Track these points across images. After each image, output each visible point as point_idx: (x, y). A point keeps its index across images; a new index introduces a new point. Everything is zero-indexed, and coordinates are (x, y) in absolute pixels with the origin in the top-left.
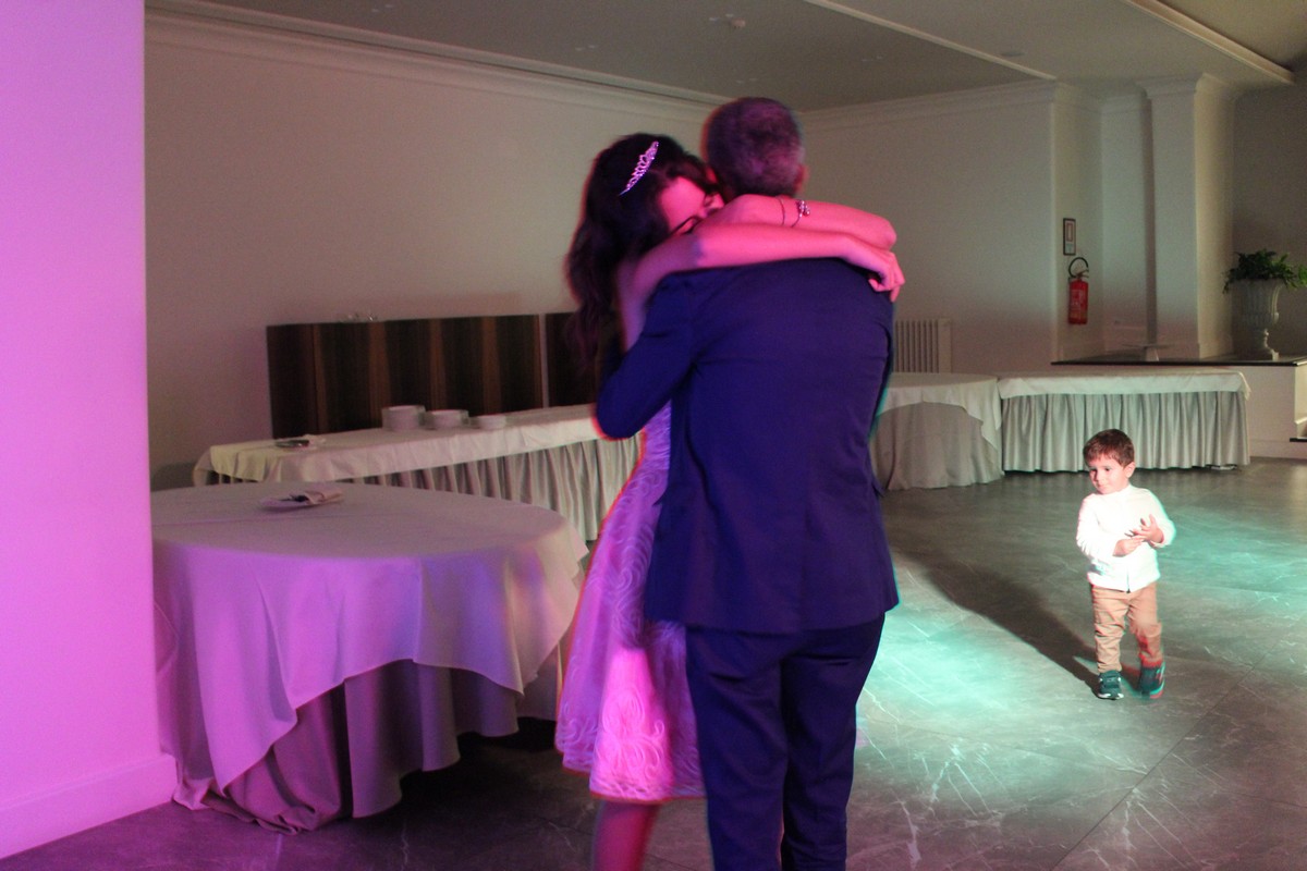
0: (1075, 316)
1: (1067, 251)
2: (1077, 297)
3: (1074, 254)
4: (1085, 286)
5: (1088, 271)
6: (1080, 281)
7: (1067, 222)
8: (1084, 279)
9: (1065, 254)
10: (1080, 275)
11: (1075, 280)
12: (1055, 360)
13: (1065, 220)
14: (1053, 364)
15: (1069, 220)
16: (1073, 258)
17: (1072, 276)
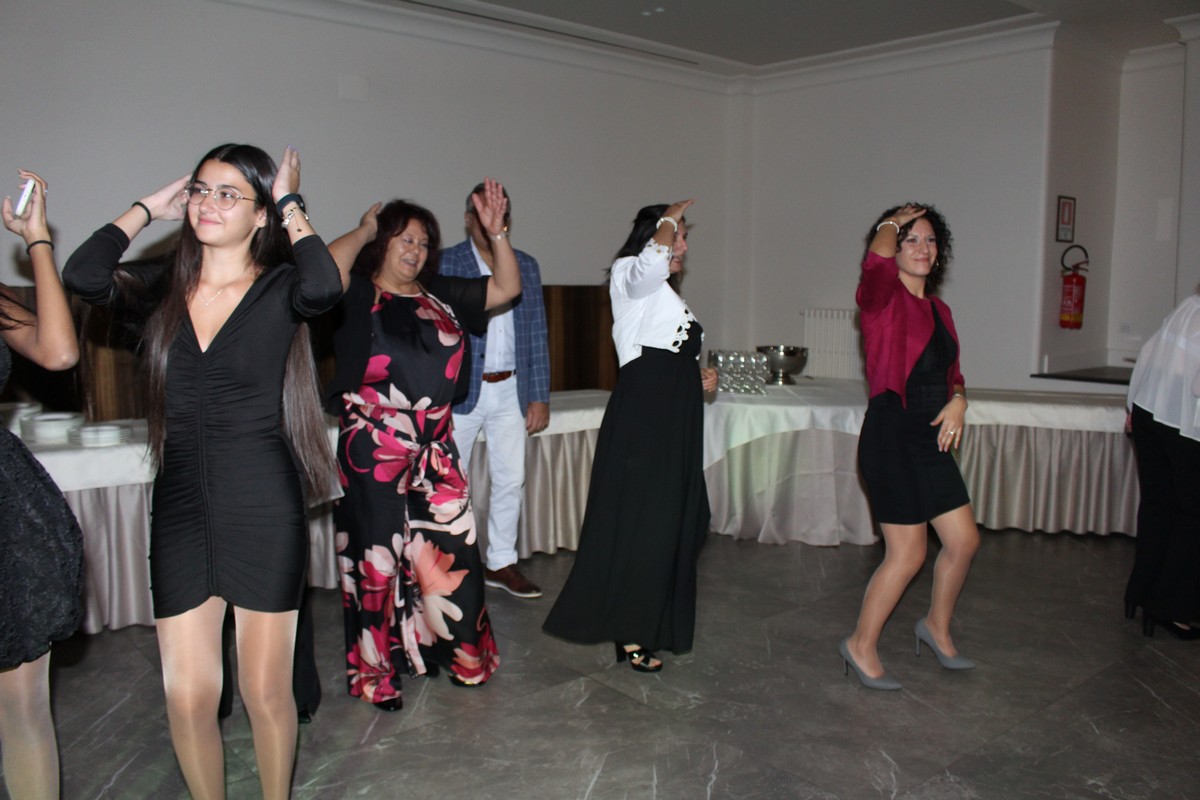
0: (1067, 318)
1: (1062, 237)
2: (1070, 293)
3: (1071, 241)
4: (1082, 282)
5: (1087, 262)
6: (1075, 275)
7: (1062, 200)
8: (1081, 273)
9: (1058, 240)
10: (1076, 267)
11: (1069, 273)
12: (1035, 372)
13: (1060, 197)
14: (1033, 376)
15: (1065, 198)
16: (1067, 245)
17: (1068, 269)
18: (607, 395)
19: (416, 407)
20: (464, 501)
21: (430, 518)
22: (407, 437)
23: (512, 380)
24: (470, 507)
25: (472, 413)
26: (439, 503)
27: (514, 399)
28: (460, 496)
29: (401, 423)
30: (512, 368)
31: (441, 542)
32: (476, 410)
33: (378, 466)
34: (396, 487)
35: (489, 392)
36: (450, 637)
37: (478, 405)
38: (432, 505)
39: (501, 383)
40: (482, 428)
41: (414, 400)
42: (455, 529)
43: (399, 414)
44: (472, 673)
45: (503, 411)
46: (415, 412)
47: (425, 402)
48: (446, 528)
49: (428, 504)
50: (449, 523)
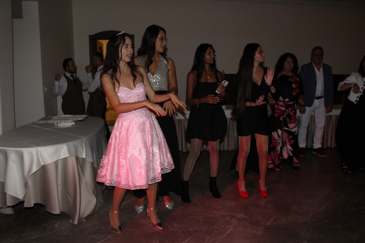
18: (342, 106)
19: (285, 101)
20: (296, 124)
21: (288, 127)
22: (283, 107)
23: (323, 99)
24: (297, 126)
25: (311, 107)
26: (290, 124)
27: (323, 104)
28: (295, 123)
29: (282, 103)
30: (323, 95)
31: (289, 133)
32: (312, 106)
33: (276, 113)
34: (280, 118)
35: (316, 102)
36: (292, 155)
37: (313, 105)
38: (289, 124)
39: (320, 100)
40: (314, 111)
41: (284, 99)
42: (293, 130)
43: (281, 102)
44: (297, 164)
45: (320, 107)
46: (285, 102)
47: (287, 100)
48: (291, 130)
49: (288, 124)
50: (292, 129)
